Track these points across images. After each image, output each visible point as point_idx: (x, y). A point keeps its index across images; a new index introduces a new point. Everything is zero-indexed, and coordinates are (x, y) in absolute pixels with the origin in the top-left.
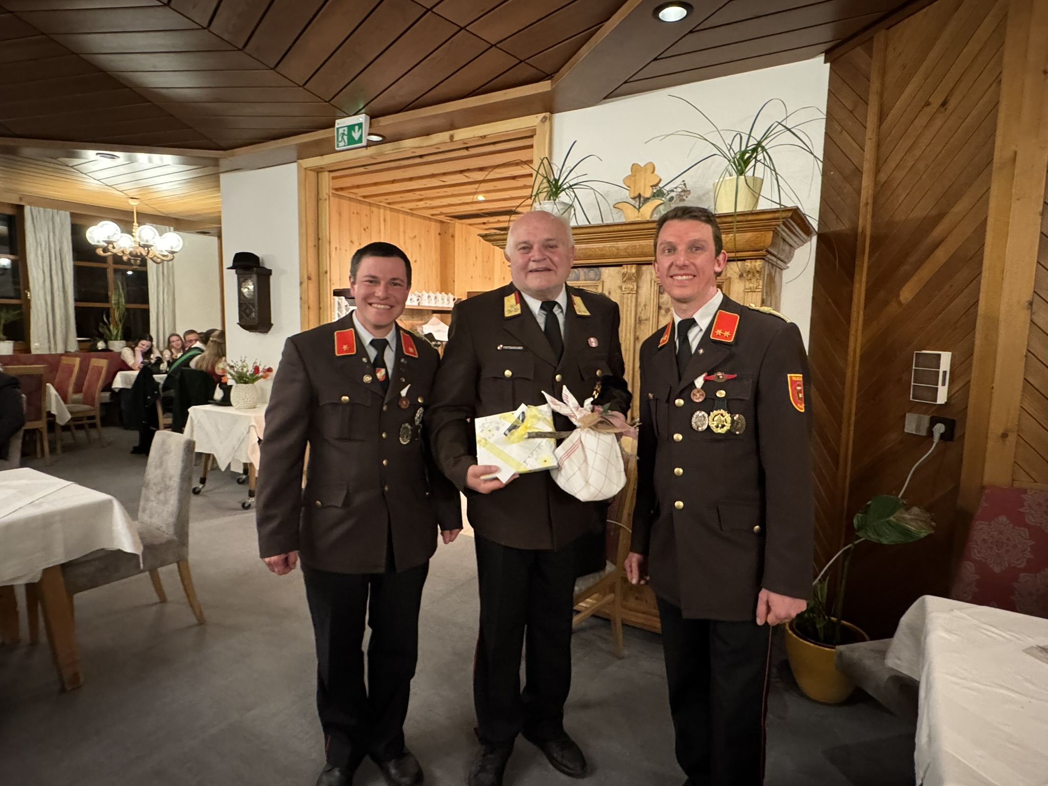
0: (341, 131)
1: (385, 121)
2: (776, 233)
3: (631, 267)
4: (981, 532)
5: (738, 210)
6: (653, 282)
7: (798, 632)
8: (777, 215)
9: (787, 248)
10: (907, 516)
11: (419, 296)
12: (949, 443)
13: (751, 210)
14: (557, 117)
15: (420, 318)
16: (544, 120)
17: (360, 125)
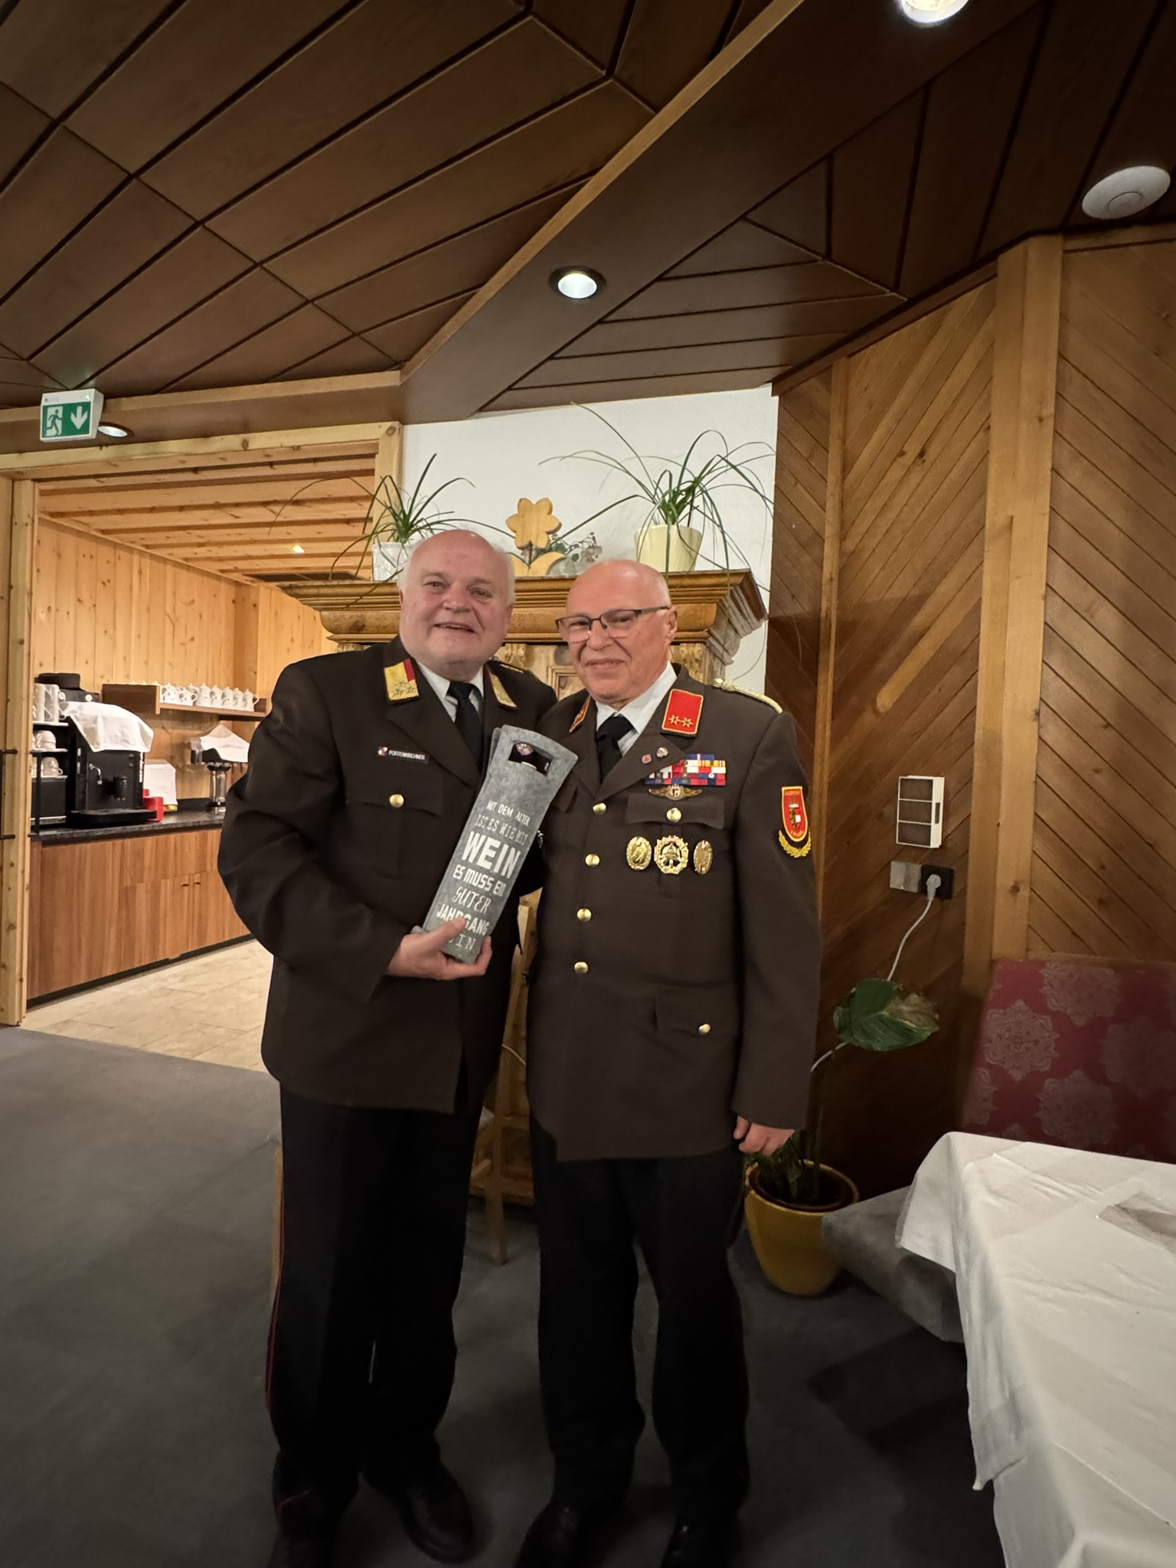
0: (51, 412)
1: (129, 404)
2: (722, 610)
3: (518, 648)
4: (996, 1024)
5: (670, 570)
6: (550, 670)
7: (763, 1190)
8: (723, 580)
9: (732, 634)
10: (904, 1008)
11: (196, 692)
12: (947, 902)
13: (687, 570)
14: (411, 430)
15: (196, 726)
16: (391, 431)
17: (86, 406)
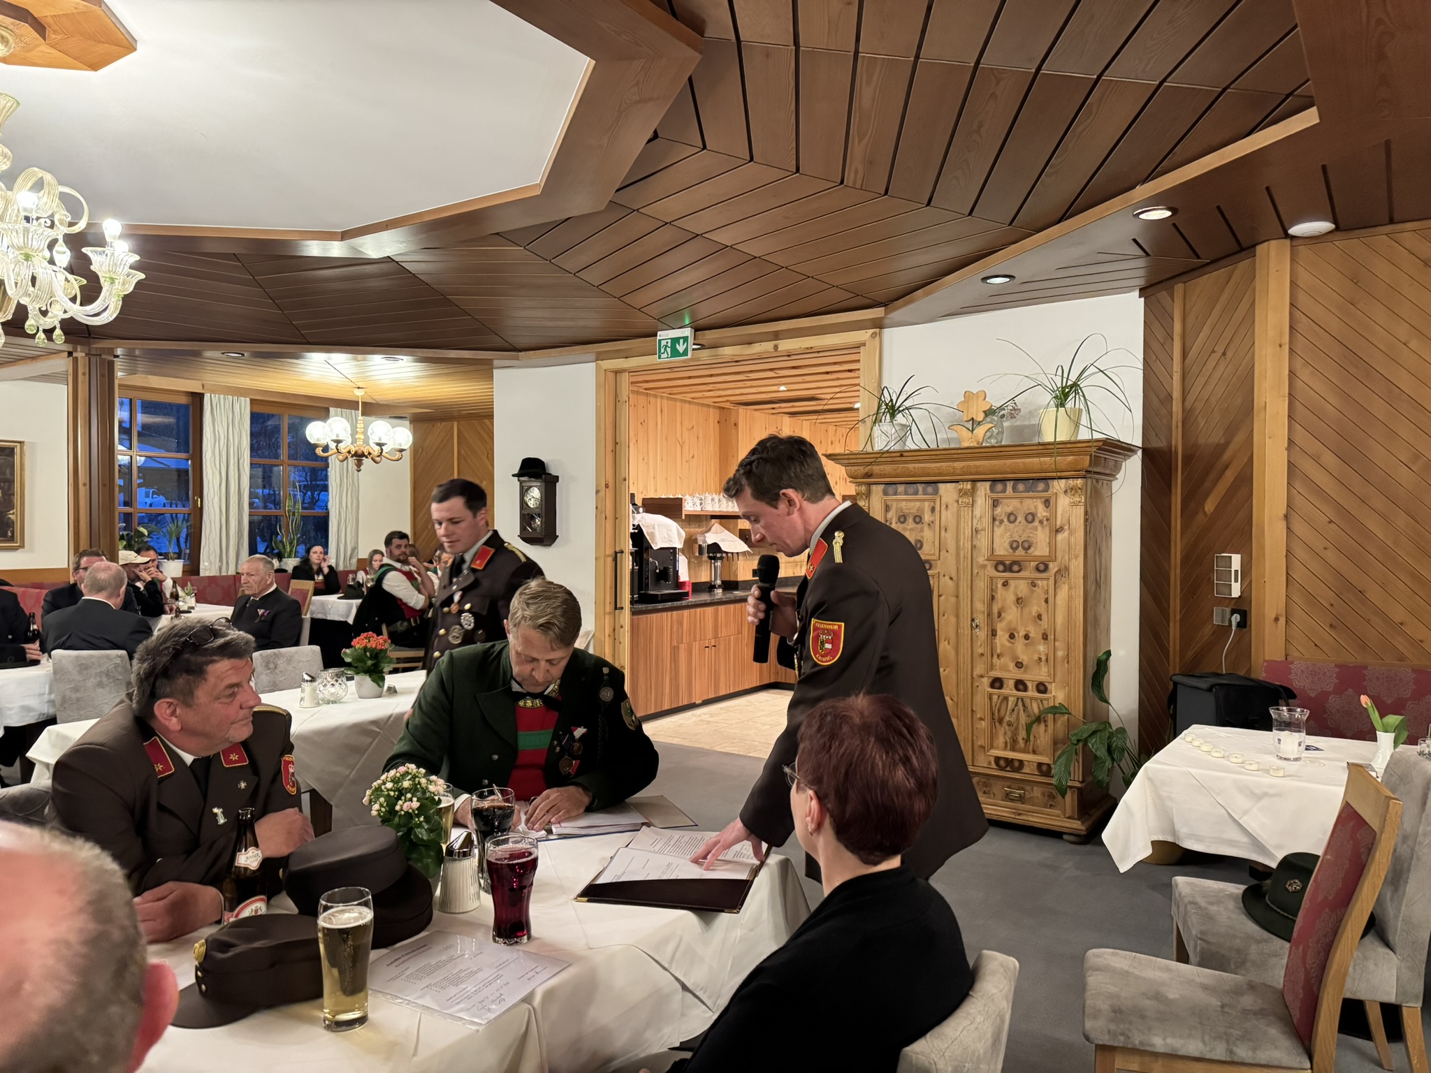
0: (663, 343)
1: (710, 336)
2: (1094, 456)
3: (967, 484)
5: (1058, 439)
6: (987, 497)
9: (1113, 465)
11: (701, 499)
12: (1244, 630)
13: (1070, 439)
14: (886, 332)
15: (697, 526)
16: (873, 336)
17: (685, 339)
